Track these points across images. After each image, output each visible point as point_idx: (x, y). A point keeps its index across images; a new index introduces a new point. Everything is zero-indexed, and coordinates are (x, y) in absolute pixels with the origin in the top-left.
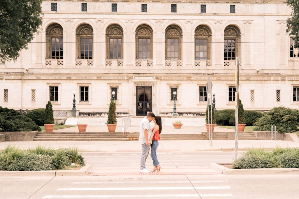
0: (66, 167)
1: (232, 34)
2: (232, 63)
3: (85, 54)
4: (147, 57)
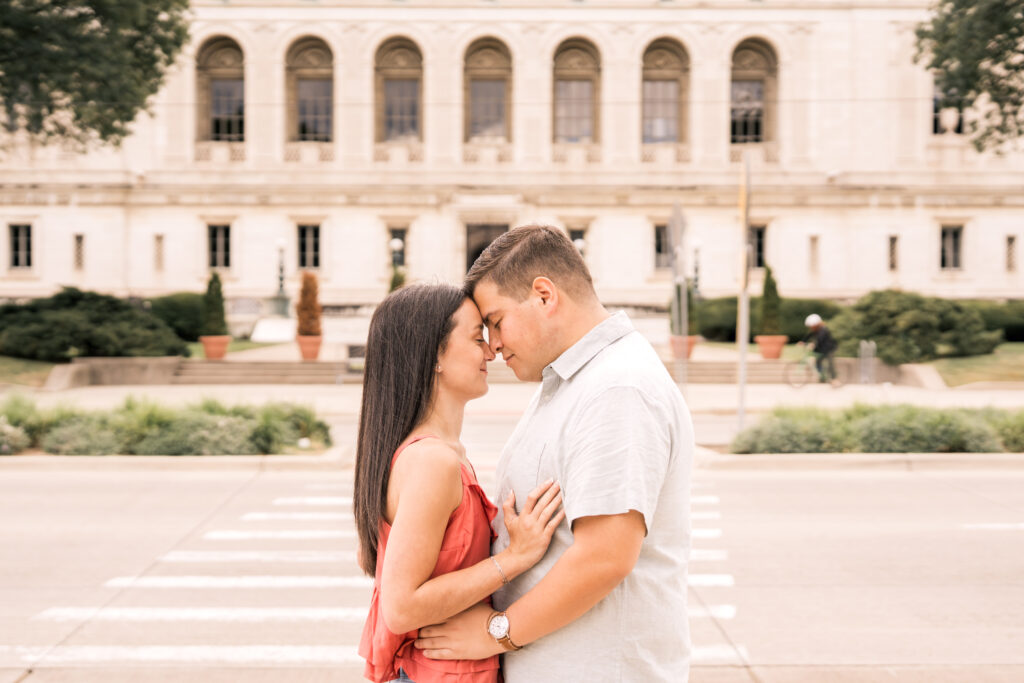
0: (288, 449)
1: (753, 65)
2: (752, 152)
3: (310, 126)
4: (496, 135)
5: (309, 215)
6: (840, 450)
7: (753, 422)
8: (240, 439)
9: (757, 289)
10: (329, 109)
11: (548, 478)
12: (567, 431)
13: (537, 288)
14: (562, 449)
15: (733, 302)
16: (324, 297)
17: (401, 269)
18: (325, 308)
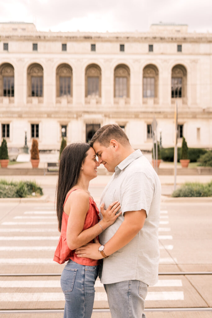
0: (28, 196)
1: (179, 73)
2: (178, 101)
3: (35, 92)
4: (96, 95)
5: (35, 121)
6: (207, 196)
7: (179, 187)
8: (13, 193)
9: (180, 145)
10: (42, 87)
11: (116, 200)
12: (122, 186)
13: (112, 143)
14: (121, 191)
15: (173, 149)
16: (40, 147)
17: (65, 138)
18: (40, 151)
